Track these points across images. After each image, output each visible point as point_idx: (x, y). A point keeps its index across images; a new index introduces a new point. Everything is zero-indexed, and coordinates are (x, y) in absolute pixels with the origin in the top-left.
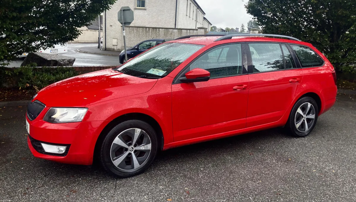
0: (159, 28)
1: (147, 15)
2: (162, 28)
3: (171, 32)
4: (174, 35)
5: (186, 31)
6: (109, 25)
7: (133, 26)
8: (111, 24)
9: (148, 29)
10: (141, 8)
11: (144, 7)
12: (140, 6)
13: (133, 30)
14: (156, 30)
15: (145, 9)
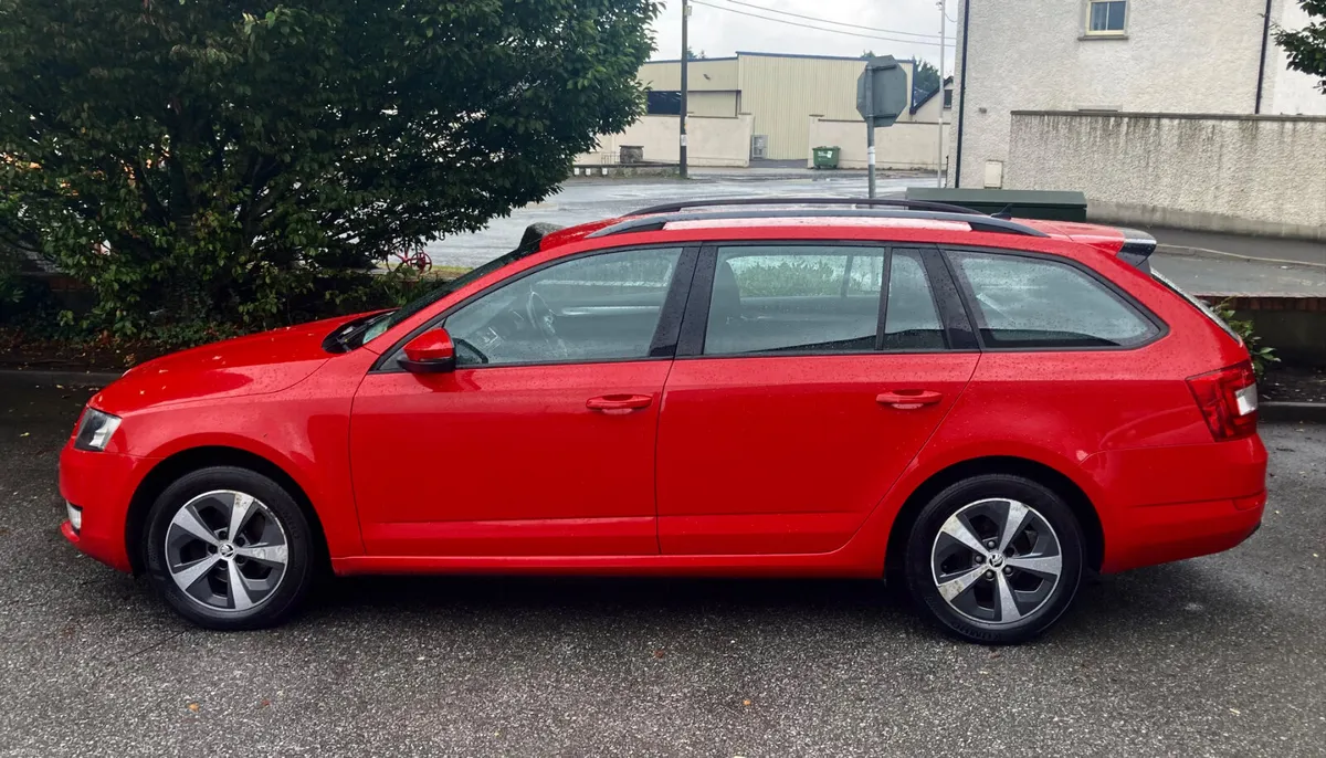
0: (1160, 116)
1: (1132, 62)
2: (1172, 117)
3: (1209, 130)
4: (1222, 146)
5: (1275, 125)
6: (976, 108)
7: (1070, 109)
8: (984, 106)
9: (1112, 119)
10: (1107, 32)
11: (1122, 28)
12: (1096, 29)
13: (1056, 128)
14: (1147, 126)
15: (1124, 39)
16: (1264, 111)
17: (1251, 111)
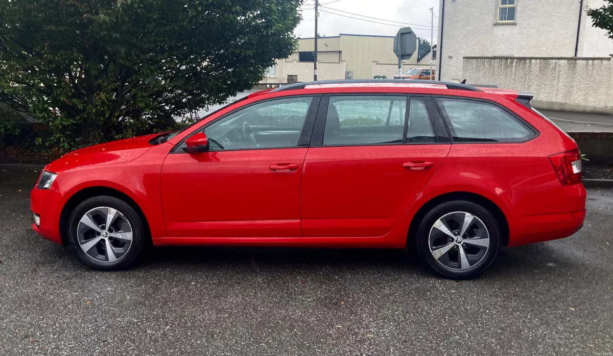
0: (531, 59)
1: (518, 35)
2: (536, 59)
3: (554, 64)
4: (559, 72)
5: (584, 62)
6: (447, 56)
7: (490, 56)
8: (451, 55)
9: (509, 60)
10: (507, 21)
11: (514, 20)
12: (502, 20)
13: (483, 64)
14: (525, 63)
15: (515, 24)
16: (579, 55)
17: (573, 56)
